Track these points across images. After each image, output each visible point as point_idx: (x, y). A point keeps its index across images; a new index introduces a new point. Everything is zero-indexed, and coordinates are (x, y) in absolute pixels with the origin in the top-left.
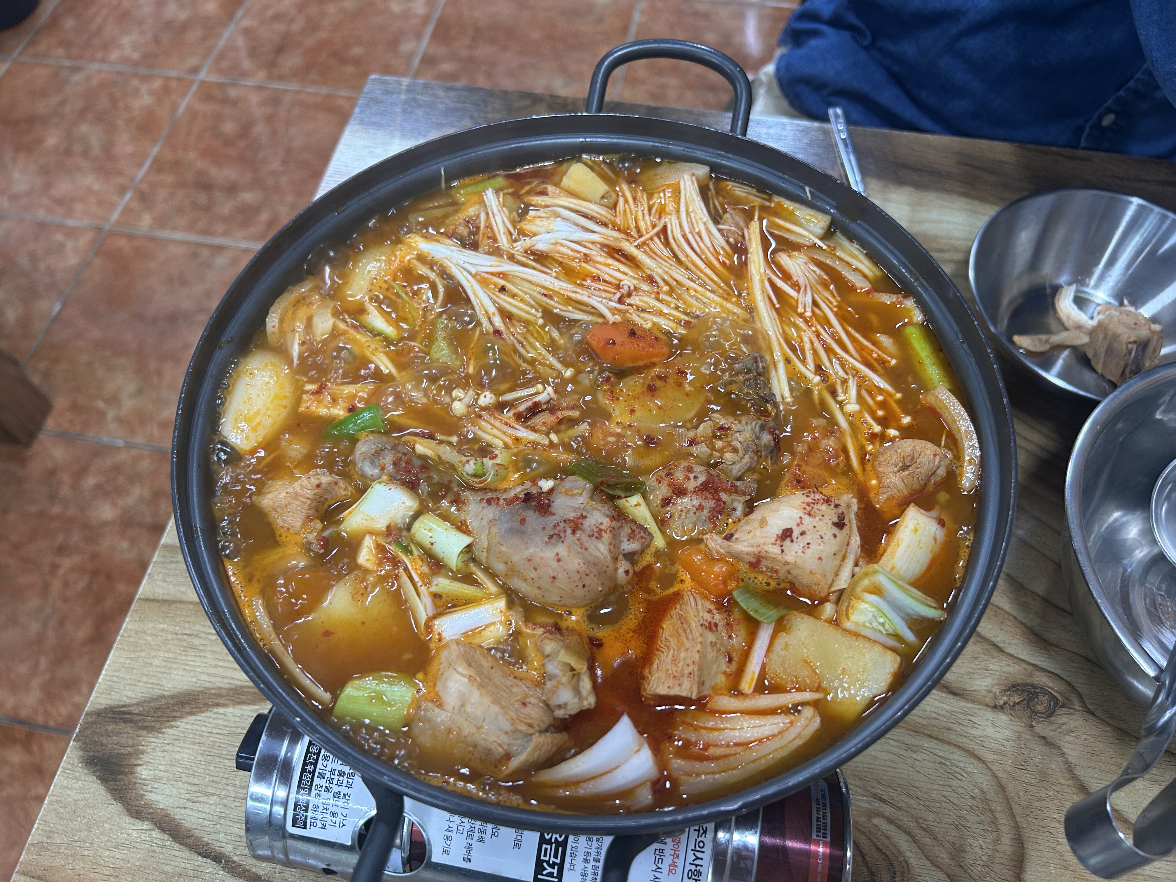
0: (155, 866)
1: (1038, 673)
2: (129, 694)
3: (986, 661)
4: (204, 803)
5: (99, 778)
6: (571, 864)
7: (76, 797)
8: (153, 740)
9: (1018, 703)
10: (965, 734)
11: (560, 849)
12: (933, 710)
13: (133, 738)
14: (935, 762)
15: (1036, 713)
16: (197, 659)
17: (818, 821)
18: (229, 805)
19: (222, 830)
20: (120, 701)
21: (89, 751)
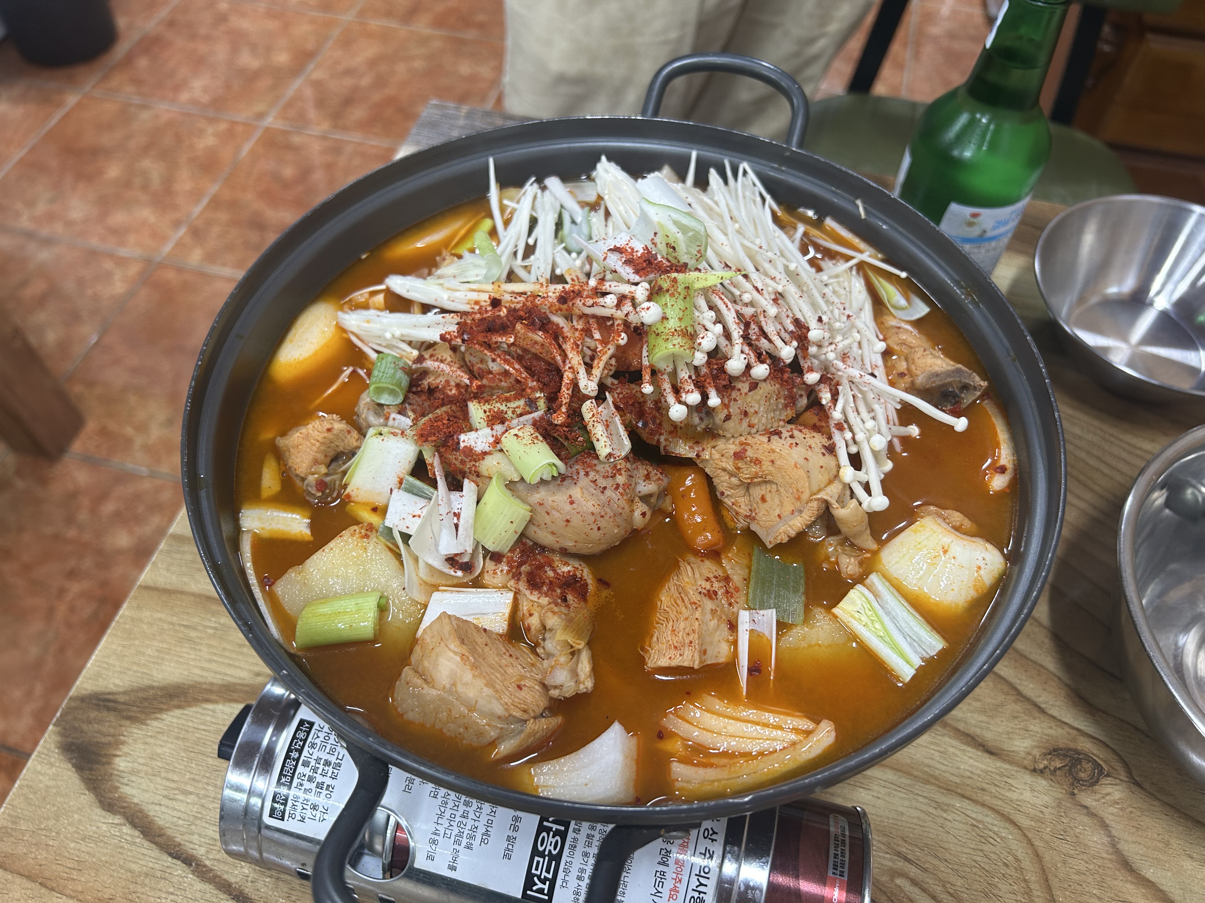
0: (121, 863)
1: (1082, 739)
2: (117, 682)
3: (1026, 721)
4: (181, 801)
5: (74, 765)
6: (564, 881)
7: (48, 784)
8: (135, 731)
9: (1059, 768)
10: (1001, 797)
11: (554, 863)
12: (967, 767)
13: (115, 728)
14: (967, 824)
15: (1079, 781)
16: (192, 652)
17: (835, 858)
18: (206, 806)
19: (196, 831)
20: (106, 687)
21: (67, 737)
